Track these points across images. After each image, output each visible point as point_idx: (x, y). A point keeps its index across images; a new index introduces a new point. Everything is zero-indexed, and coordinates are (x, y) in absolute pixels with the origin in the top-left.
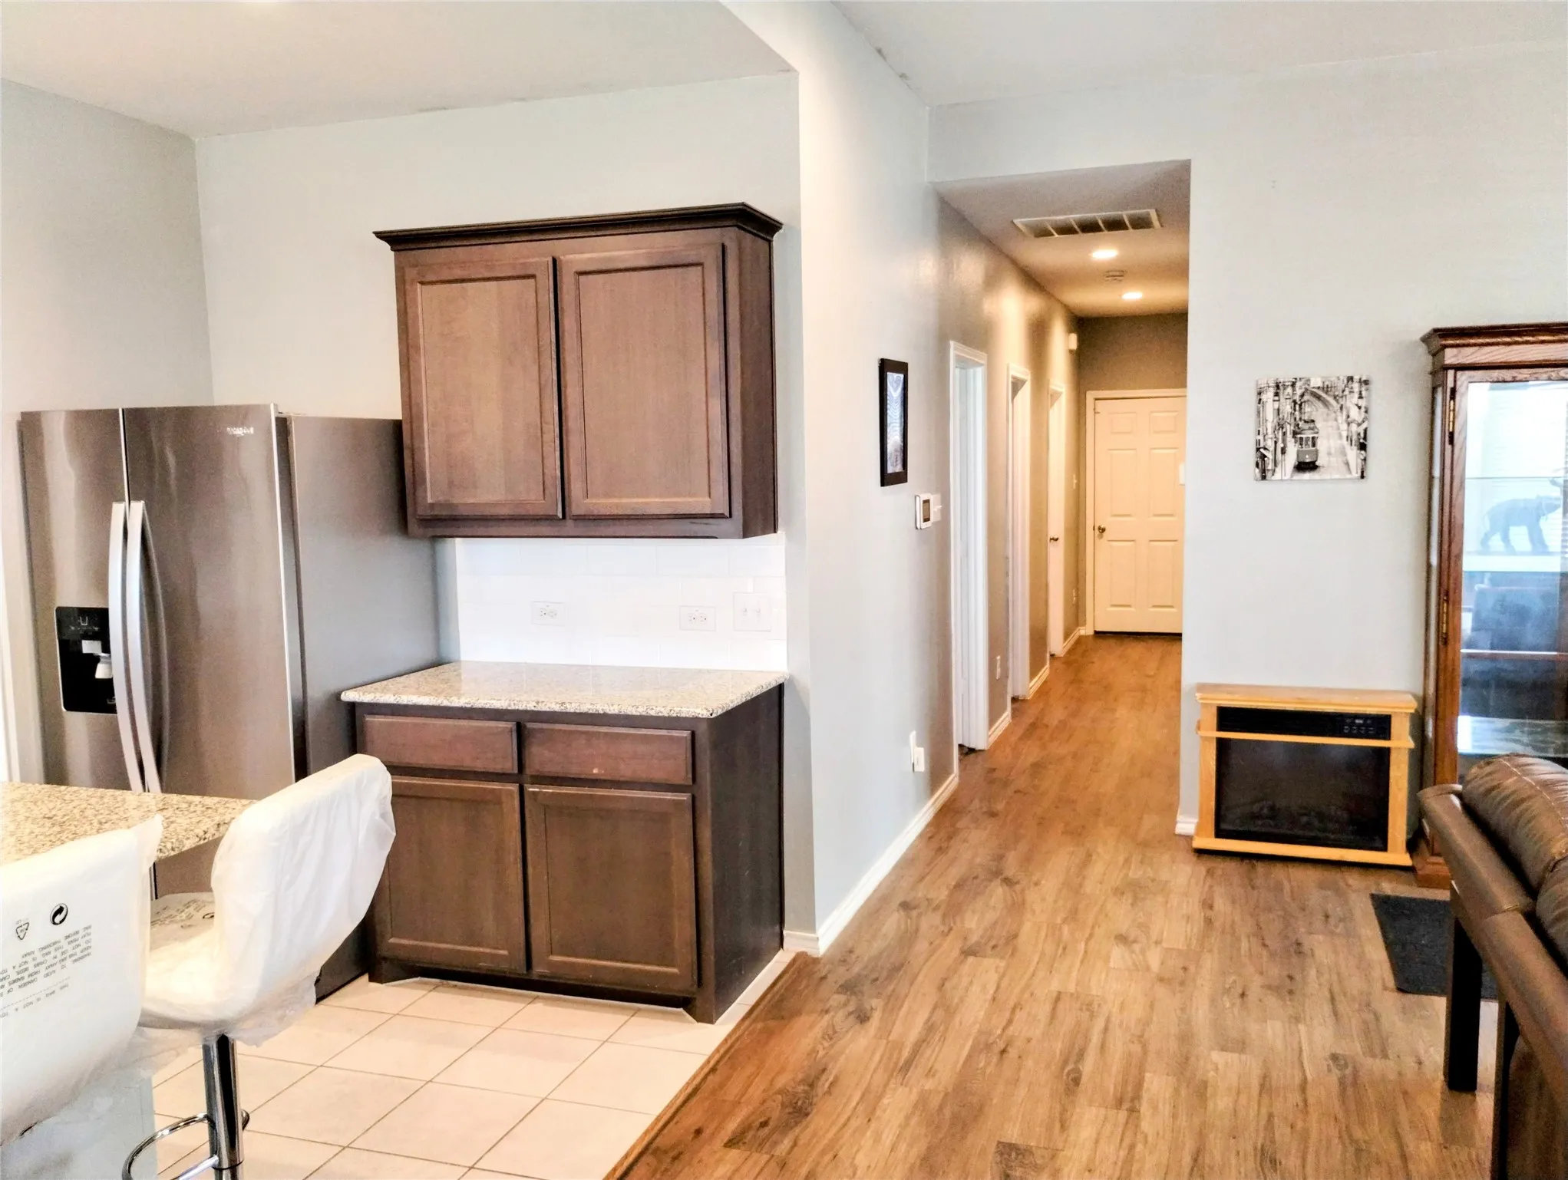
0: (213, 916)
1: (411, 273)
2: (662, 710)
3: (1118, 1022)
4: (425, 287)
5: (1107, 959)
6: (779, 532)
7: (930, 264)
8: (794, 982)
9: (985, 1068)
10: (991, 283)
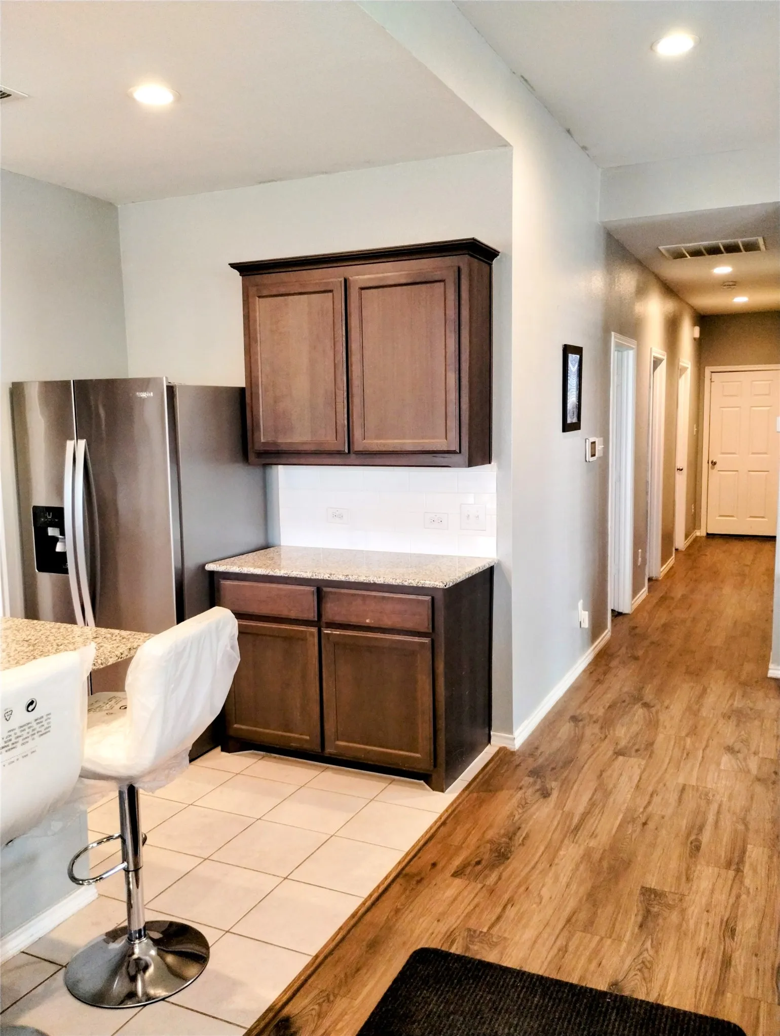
0: (126, 708)
1: (252, 291)
2: (413, 582)
3: (727, 809)
4: (261, 299)
5: (719, 764)
6: (492, 463)
7: (599, 279)
8: (498, 766)
9: (631, 834)
10: (641, 292)
